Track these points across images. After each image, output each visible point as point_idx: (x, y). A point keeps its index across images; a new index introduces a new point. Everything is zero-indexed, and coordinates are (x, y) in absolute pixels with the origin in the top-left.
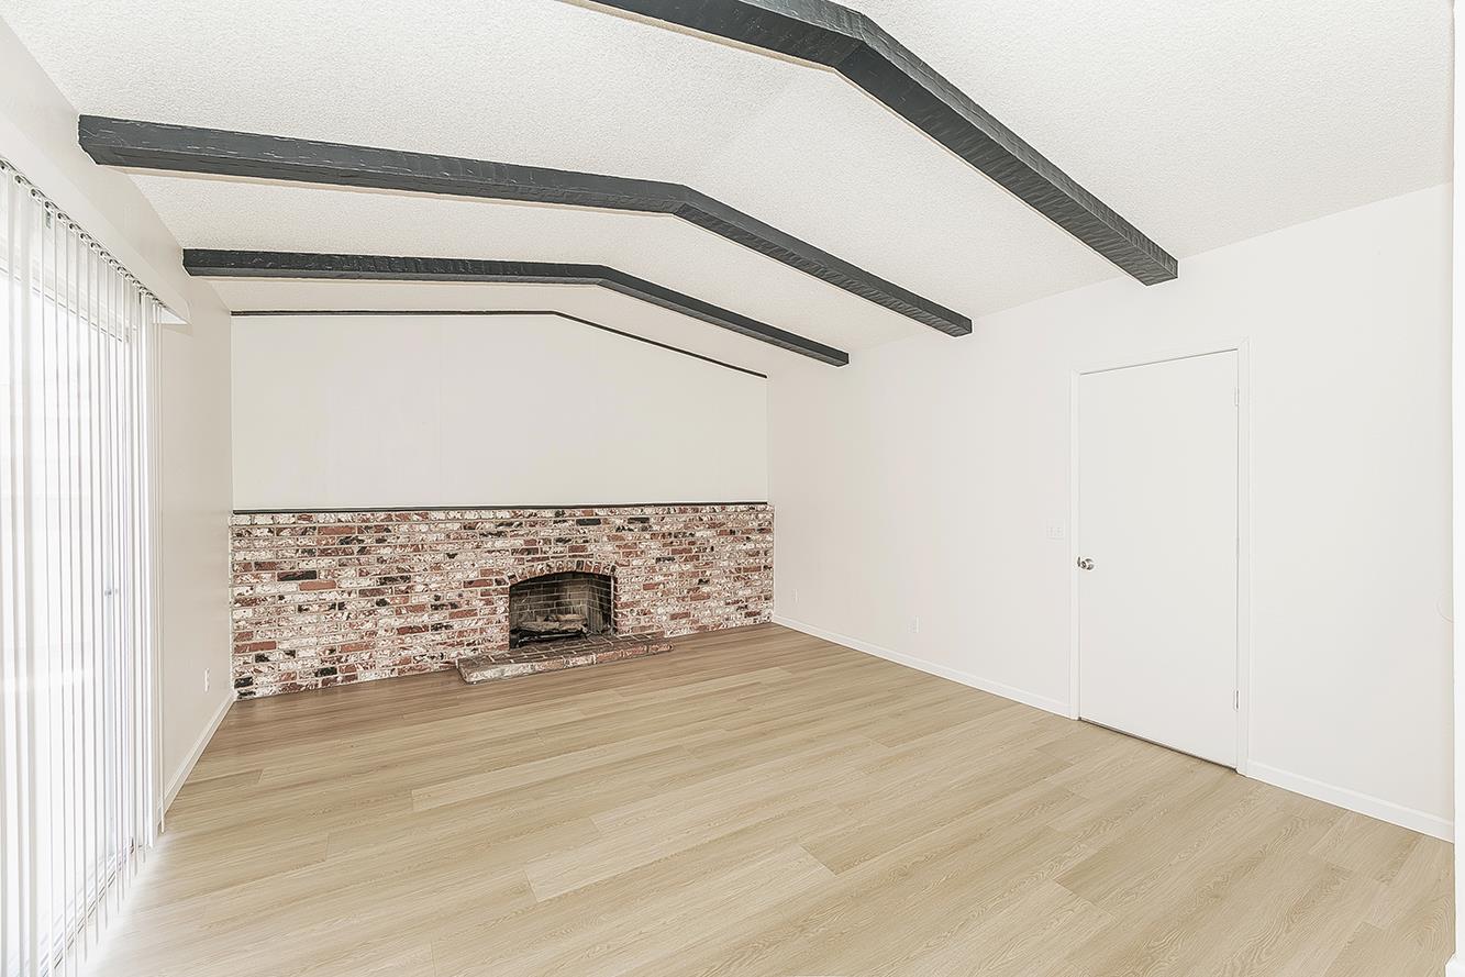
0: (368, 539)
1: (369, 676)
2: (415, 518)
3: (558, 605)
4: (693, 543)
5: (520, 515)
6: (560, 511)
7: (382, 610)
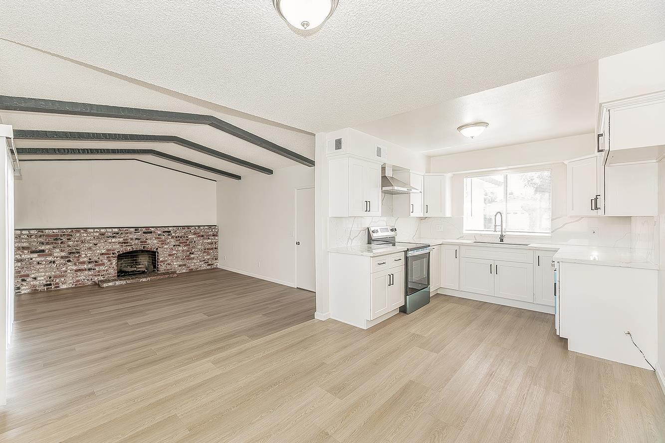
0: (64, 239)
1: (64, 287)
2: (82, 231)
3: (136, 262)
4: (188, 240)
5: (121, 231)
6: (137, 229)
7: (69, 264)
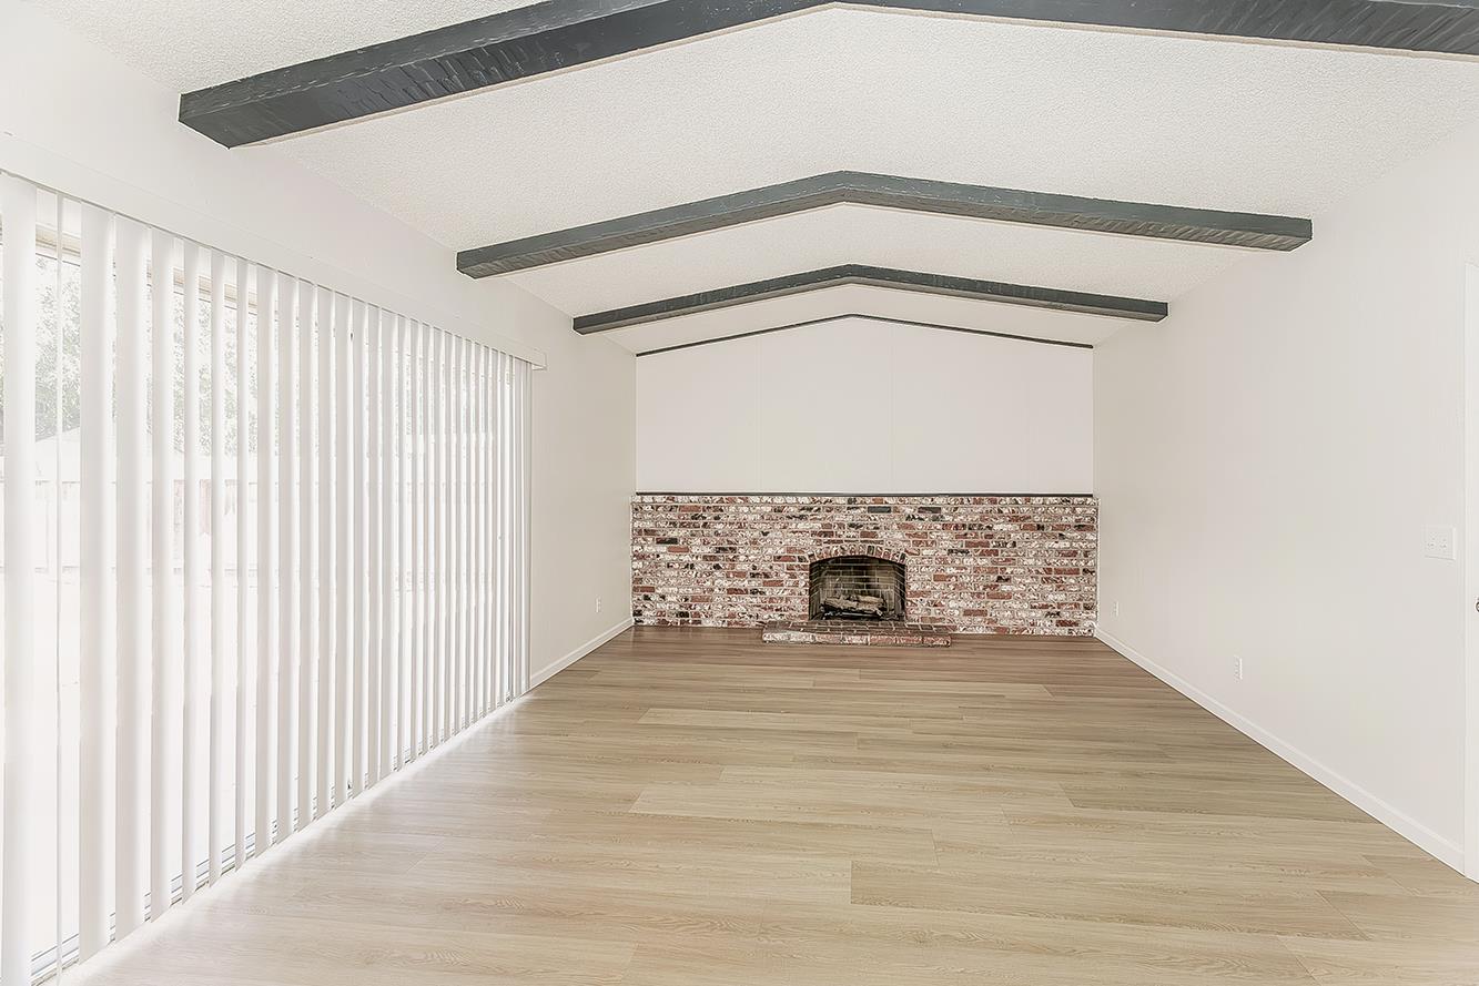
0: (709, 518)
1: (708, 623)
2: (739, 500)
4: (991, 537)
6: (852, 500)
7: (717, 573)
